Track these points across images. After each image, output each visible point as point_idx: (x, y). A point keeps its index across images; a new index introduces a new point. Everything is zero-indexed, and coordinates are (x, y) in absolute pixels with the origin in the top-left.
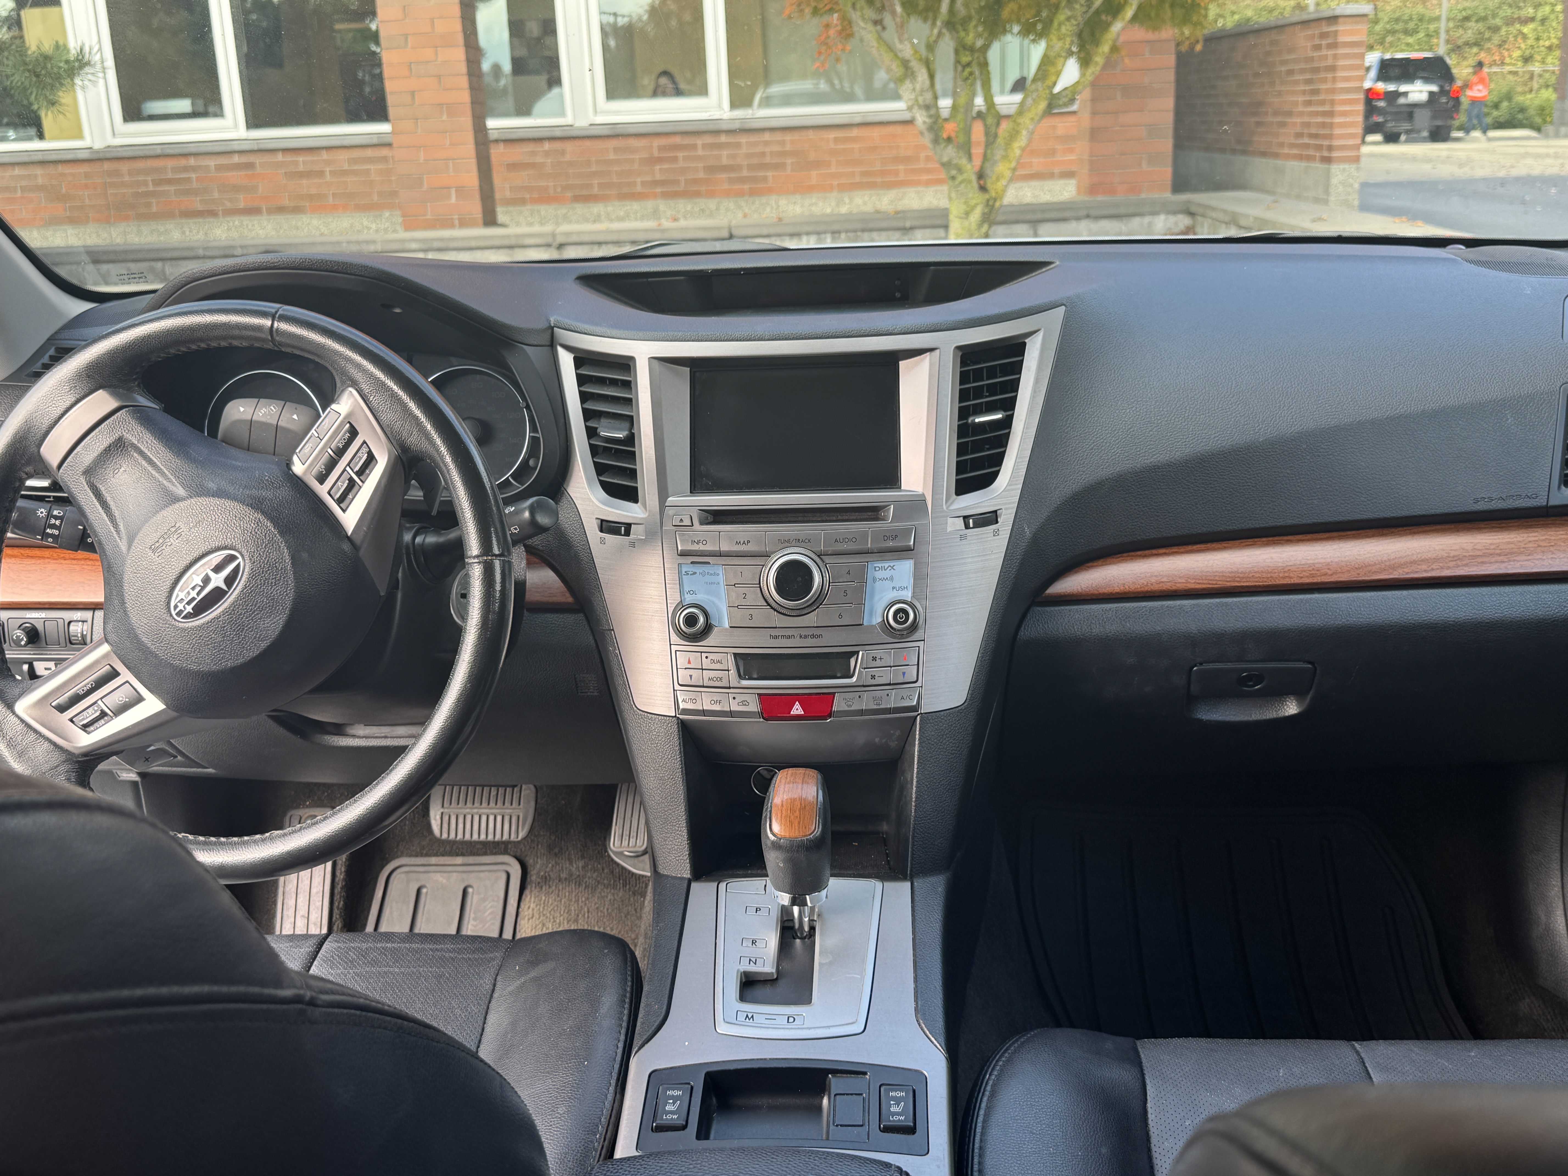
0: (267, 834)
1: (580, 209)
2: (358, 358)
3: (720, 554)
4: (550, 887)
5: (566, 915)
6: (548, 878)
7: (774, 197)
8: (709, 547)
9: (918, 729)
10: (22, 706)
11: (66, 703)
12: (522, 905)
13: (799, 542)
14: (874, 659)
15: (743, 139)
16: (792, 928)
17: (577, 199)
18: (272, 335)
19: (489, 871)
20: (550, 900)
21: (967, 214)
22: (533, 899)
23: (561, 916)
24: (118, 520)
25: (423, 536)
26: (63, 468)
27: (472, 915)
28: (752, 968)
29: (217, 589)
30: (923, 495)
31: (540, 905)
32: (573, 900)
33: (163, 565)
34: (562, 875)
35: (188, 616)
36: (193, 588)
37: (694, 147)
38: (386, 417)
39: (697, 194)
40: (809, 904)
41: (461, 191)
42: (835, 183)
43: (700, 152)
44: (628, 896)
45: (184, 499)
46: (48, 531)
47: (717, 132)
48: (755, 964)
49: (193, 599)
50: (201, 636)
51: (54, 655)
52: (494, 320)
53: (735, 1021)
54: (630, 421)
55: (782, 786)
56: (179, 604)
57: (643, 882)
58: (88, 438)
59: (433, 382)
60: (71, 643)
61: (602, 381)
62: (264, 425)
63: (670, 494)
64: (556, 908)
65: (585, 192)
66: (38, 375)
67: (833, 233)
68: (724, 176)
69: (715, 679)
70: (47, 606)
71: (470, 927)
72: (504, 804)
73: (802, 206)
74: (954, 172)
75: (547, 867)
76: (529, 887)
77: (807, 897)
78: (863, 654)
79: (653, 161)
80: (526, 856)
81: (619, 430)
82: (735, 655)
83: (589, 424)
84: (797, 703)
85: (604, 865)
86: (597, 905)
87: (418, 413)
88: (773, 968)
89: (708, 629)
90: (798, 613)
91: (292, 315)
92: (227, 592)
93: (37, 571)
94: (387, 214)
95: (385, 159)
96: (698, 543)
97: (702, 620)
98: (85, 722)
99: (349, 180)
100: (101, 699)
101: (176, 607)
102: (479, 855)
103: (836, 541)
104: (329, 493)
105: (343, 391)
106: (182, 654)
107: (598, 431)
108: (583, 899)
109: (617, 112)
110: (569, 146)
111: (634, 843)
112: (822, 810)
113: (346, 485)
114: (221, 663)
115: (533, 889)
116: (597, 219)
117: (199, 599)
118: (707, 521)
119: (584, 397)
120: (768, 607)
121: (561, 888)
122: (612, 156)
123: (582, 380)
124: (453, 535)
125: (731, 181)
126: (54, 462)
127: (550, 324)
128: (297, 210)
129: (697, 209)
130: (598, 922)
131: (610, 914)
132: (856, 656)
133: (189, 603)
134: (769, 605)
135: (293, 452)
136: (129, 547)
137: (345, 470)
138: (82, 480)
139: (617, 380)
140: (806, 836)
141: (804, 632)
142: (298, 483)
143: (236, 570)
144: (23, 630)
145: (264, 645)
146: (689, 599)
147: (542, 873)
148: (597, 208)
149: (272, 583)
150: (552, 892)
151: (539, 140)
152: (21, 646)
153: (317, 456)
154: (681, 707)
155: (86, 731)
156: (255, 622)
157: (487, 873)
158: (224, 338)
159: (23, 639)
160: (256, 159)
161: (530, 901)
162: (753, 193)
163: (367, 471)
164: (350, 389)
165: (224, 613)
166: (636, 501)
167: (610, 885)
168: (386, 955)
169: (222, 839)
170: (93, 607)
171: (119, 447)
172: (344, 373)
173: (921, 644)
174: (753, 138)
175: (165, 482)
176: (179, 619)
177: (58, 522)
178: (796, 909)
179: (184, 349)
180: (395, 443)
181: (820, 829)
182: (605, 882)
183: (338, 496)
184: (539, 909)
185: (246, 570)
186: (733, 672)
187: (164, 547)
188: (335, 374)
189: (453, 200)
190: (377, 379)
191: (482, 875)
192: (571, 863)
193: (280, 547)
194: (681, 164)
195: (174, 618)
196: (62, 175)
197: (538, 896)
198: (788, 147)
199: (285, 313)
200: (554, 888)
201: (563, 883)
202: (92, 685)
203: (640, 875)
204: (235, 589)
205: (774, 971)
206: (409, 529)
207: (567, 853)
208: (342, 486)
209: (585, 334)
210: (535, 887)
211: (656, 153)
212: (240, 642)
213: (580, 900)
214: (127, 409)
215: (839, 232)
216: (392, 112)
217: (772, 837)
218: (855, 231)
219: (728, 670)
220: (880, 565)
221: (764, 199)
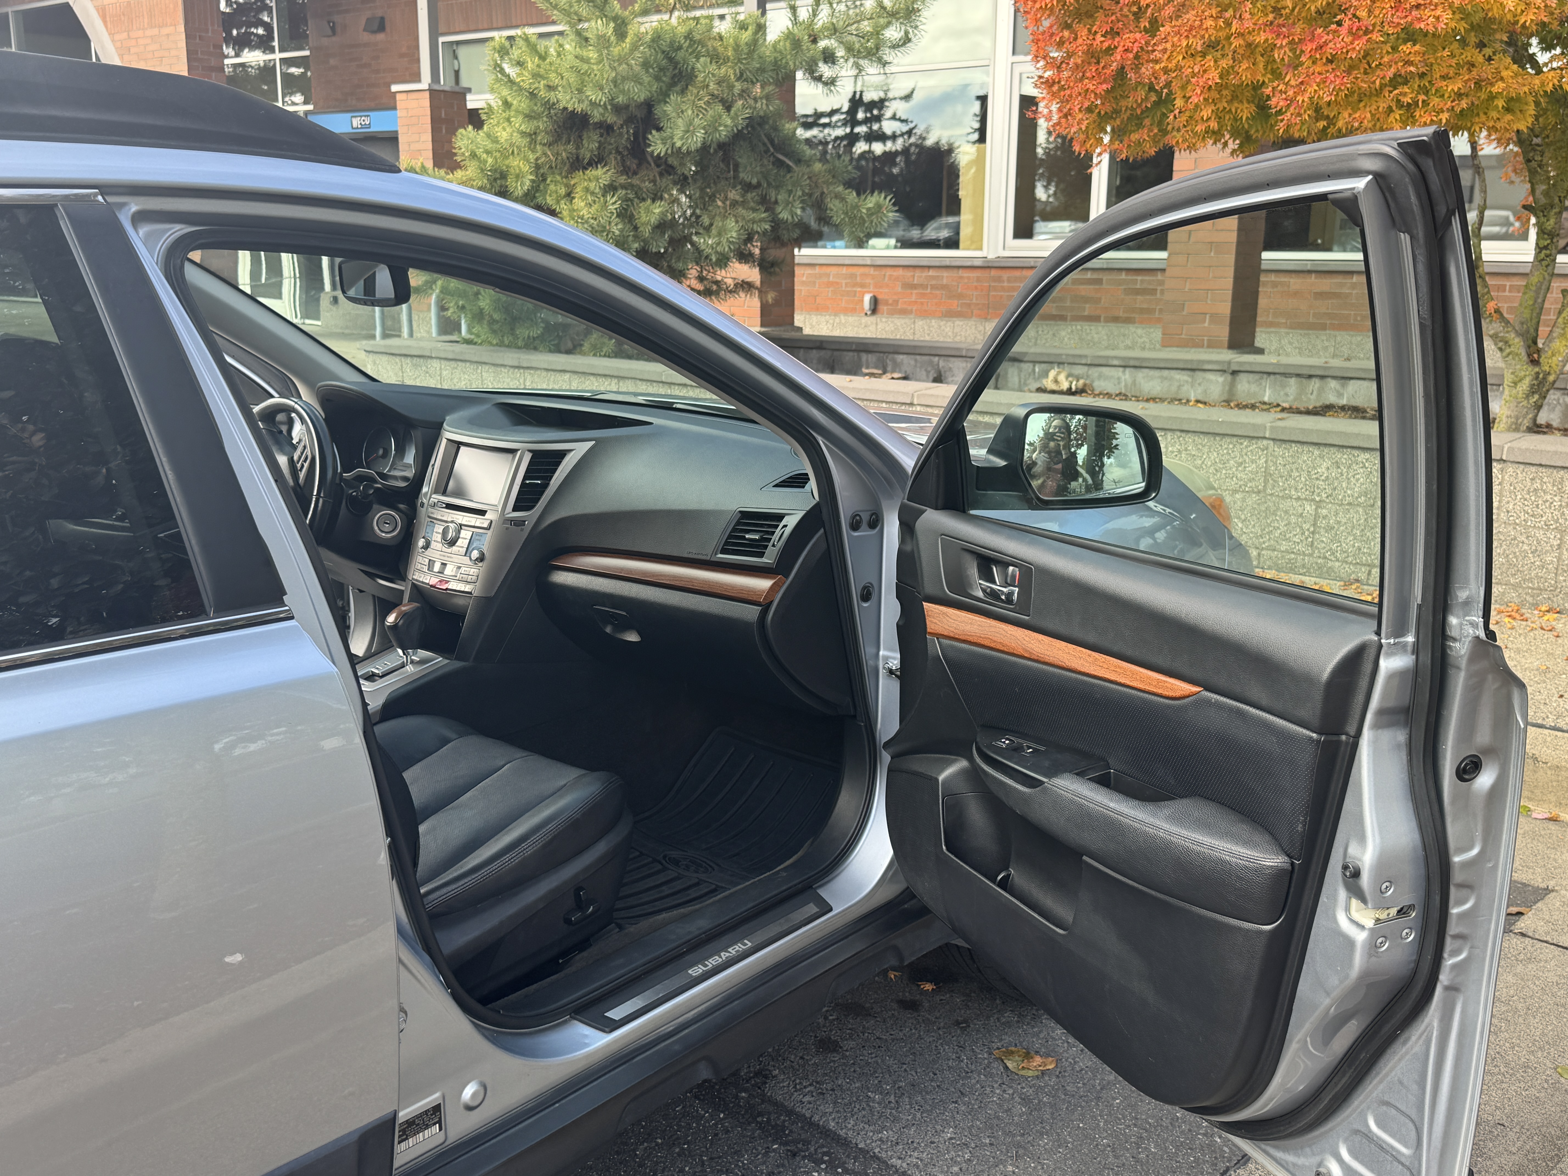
3: (438, 520)
8: (436, 516)
9: (471, 602)
30: (499, 508)
41: (1215, 318)
89: (427, 548)
128: (1128, 321)
141: (449, 555)
189: (1206, 323)
196: (961, 277)
216: (1169, 246)
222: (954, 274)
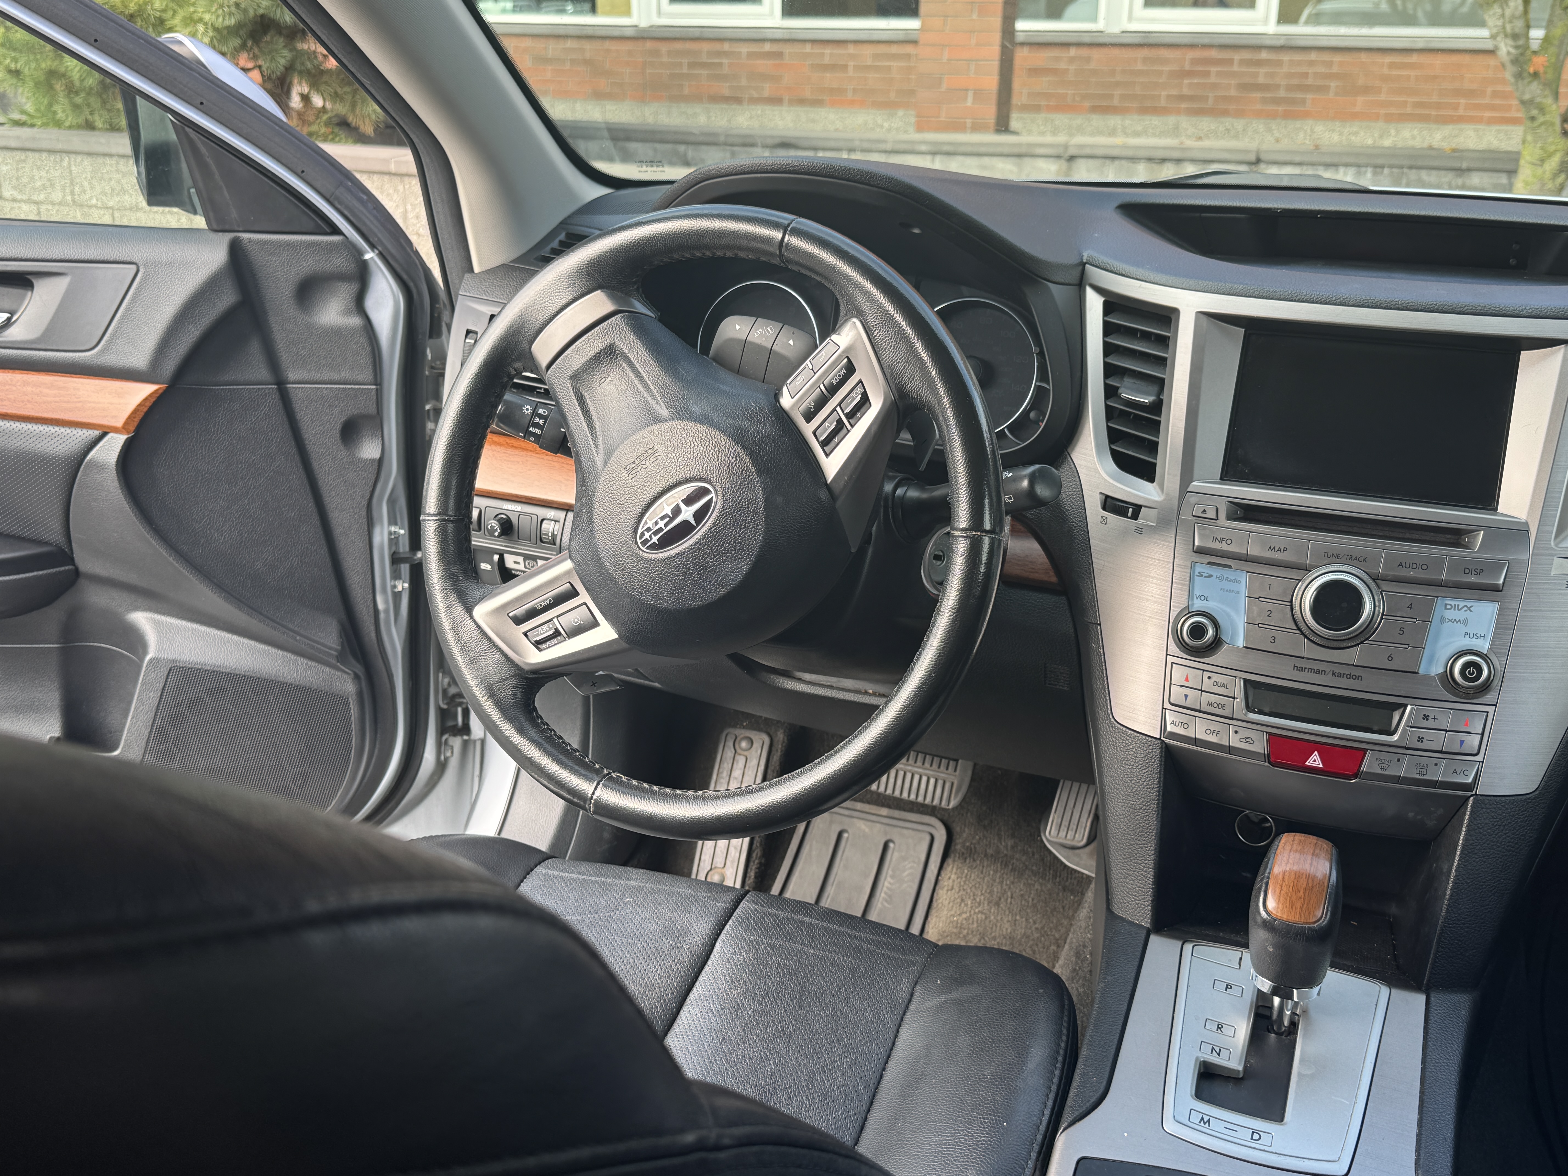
0: (700, 793)
1: (1097, 120)
2: (868, 285)
3: (1246, 559)
4: (974, 860)
5: (988, 895)
6: (973, 850)
7: (1310, 122)
8: (1233, 548)
9: (1468, 813)
10: (481, 611)
11: (523, 615)
12: (943, 873)
13: (1351, 559)
14: (1426, 717)
15: (1286, 57)
16: (1269, 1018)
17: (1096, 109)
18: (780, 250)
19: (914, 830)
20: (973, 875)
21: (1542, 161)
22: (954, 870)
23: (982, 894)
24: (598, 433)
25: (905, 489)
26: (551, 369)
27: (890, 872)
28: (1214, 1059)
29: (686, 522)
30: (1526, 524)
31: (962, 878)
32: (997, 880)
33: (636, 489)
34: (988, 851)
35: (653, 547)
36: (662, 518)
37: (1230, 62)
38: (889, 356)
39: (1225, 113)
40: (1295, 999)
41: (979, 94)
42: (1382, 111)
43: (1235, 68)
44: (1057, 890)
45: (666, 421)
46: (531, 429)
47: (1259, 48)
48: (1219, 1055)
49: (661, 529)
50: (662, 570)
51: (524, 550)
52: (1021, 250)
53: (1186, 1122)
54: (1161, 385)
55: (1286, 855)
56: (645, 532)
57: (1075, 878)
58: (580, 341)
59: (939, 313)
60: (542, 541)
61: (1132, 333)
62: (759, 348)
63: (1196, 476)
64: (977, 885)
65: (1104, 104)
66: (547, 261)
67: (1376, 167)
68: (1258, 95)
69: (1215, 705)
70: (523, 500)
71: (886, 884)
72: (939, 767)
73: (1341, 134)
74: (1534, 112)
75: (974, 838)
76: (952, 855)
77: (1295, 991)
78: (1412, 709)
79: (1184, 74)
80: (953, 822)
81: (1146, 393)
82: (1246, 681)
83: (1110, 382)
84: (1316, 753)
85: (1035, 850)
86: (1022, 892)
87: (924, 356)
88: (1239, 1064)
89: (1217, 643)
90: (1335, 644)
91: (806, 229)
92: (695, 528)
93: (518, 462)
94: (901, 113)
95: (908, 56)
96: (1221, 541)
97: (1210, 632)
98: (538, 638)
99: (871, 76)
100: (558, 616)
101: (642, 535)
102: (905, 810)
103: (1400, 564)
104: (814, 433)
105: (846, 321)
106: (641, 586)
107: (1120, 391)
108: (1008, 882)
109: (1152, 20)
110: (1096, 54)
111: (1072, 837)
112: (1333, 896)
113: (833, 427)
114: (679, 603)
115: (957, 859)
116: (1113, 133)
117: (666, 530)
118: (1236, 516)
119: (1108, 349)
120: (1298, 632)
121: (985, 864)
122: (1139, 66)
123: (1108, 329)
124: (938, 492)
125: (1264, 101)
126: (544, 362)
127: (1082, 259)
128: (817, 103)
129: (1221, 129)
130: (1020, 910)
131: (1034, 906)
132: (1402, 710)
133: (655, 533)
134: (1299, 629)
135: (783, 382)
136: (605, 464)
137: (835, 410)
138: (569, 384)
139: (1151, 333)
140: (1309, 923)
141: (1338, 669)
142: (783, 418)
143: (707, 505)
144: (498, 521)
145: (724, 590)
146: (1198, 605)
147: (968, 844)
148: (1114, 121)
149: (741, 525)
150: (976, 867)
151: (1066, 45)
152: (495, 536)
153: (808, 390)
154: (1169, 729)
155: (537, 648)
156: (719, 564)
157: (911, 831)
158: (729, 247)
159: (496, 530)
160: (787, 49)
161: (951, 874)
162: (1288, 116)
163: (859, 415)
164: (855, 320)
165: (689, 549)
166: (1151, 479)
167: (1039, 873)
168: (802, 930)
169: (655, 788)
170: (566, 508)
171: (609, 354)
172: (851, 301)
173: (1490, 709)
174: (1298, 57)
175: (649, 398)
176: (644, 549)
177: (541, 422)
178: (1277, 1000)
179: (688, 256)
180: (893, 387)
181: (1328, 917)
182: (1034, 868)
183: (823, 438)
184: (960, 883)
185: (717, 507)
186: (1240, 701)
187: (639, 469)
188: (840, 300)
189: (969, 102)
190: (886, 312)
191: (905, 832)
192: (1000, 839)
193: (755, 487)
194: (1213, 79)
195: (638, 547)
197: (960, 868)
198: (1335, 69)
199: (799, 226)
200: (978, 862)
201: (988, 859)
202: (550, 601)
203: (1073, 869)
204: (703, 526)
205: (1241, 1068)
206: (891, 479)
207: (997, 828)
208: (829, 427)
209: (1123, 275)
210: (959, 858)
211: (1187, 67)
212: (700, 584)
213: (1005, 882)
214: (622, 315)
215: (1382, 167)
216: (923, 8)
217: (1263, 913)
218: (1402, 167)
219: (1234, 698)
220: (1453, 603)
221: (1298, 124)
222: (597, 45)
